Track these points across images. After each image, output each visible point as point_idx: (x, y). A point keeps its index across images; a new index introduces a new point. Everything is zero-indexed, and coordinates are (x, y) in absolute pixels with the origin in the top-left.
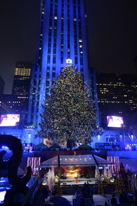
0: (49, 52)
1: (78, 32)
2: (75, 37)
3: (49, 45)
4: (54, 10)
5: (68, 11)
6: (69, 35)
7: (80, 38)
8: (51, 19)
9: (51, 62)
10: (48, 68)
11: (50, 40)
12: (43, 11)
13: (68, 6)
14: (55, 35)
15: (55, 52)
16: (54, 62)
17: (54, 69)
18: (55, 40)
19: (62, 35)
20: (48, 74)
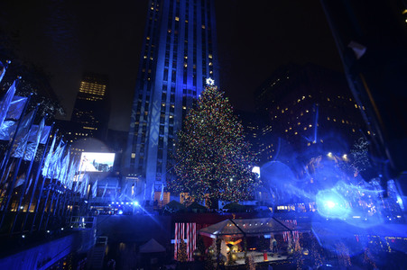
0: (167, 63)
1: (207, 44)
2: (204, 50)
3: (167, 55)
4: (175, 8)
5: (195, 13)
6: (195, 46)
7: (211, 53)
8: (171, 20)
9: (170, 79)
10: (165, 87)
11: (168, 47)
12: (153, 6)
13: (195, 7)
14: (176, 42)
15: (174, 66)
16: (174, 79)
17: (173, 89)
18: (175, 49)
19: (186, 44)
20: (164, 96)
